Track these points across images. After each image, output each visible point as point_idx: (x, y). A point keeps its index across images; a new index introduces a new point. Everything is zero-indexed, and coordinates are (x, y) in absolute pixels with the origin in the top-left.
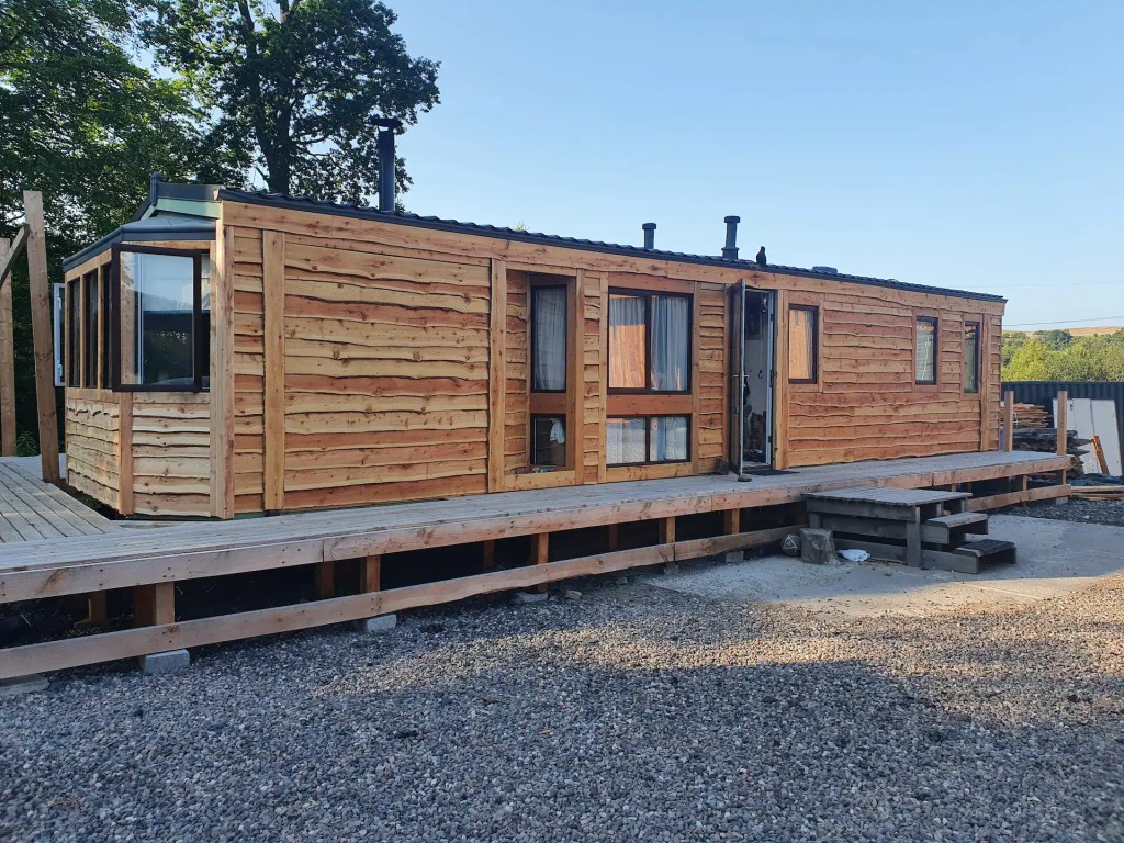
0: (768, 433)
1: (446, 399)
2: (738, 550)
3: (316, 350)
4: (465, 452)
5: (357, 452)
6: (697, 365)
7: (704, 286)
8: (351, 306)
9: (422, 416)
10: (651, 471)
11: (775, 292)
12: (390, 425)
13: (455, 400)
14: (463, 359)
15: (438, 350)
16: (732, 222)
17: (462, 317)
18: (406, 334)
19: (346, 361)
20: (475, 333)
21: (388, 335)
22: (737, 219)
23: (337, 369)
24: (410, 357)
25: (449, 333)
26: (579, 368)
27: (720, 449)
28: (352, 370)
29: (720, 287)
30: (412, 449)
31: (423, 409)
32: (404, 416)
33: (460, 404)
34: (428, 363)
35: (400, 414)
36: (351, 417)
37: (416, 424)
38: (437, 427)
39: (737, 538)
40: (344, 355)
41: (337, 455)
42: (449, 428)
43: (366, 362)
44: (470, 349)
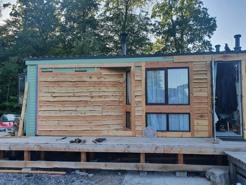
0: (241, 122)
1: (84, 107)
2: (184, 171)
3: (47, 95)
4: (90, 123)
5: (57, 121)
6: (192, 94)
7: (194, 63)
8: (56, 83)
9: (76, 112)
10: (168, 134)
11: (240, 61)
12: (67, 114)
13: (86, 107)
14: (89, 95)
15: (82, 93)
16: (237, 37)
17: (89, 83)
18: (71, 89)
19: (54, 97)
20: (93, 87)
21: (66, 89)
22: (240, 36)
23: (52, 99)
24: (72, 95)
25: (85, 88)
26: (133, 96)
27: (207, 127)
28: (56, 99)
29: (204, 63)
30: (73, 121)
31: (76, 110)
32: (70, 112)
33: (88, 108)
34: (78, 97)
35: (69, 111)
36: (56, 112)
37: (74, 114)
38: (81, 115)
39: (181, 166)
40: (54, 95)
41: (52, 122)
42: (84, 115)
43: (60, 97)
44: (91, 92)
